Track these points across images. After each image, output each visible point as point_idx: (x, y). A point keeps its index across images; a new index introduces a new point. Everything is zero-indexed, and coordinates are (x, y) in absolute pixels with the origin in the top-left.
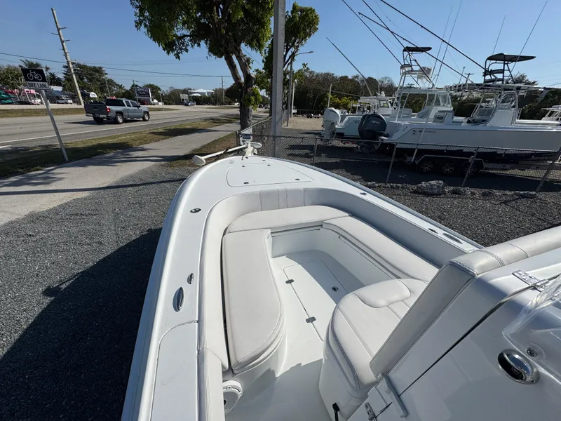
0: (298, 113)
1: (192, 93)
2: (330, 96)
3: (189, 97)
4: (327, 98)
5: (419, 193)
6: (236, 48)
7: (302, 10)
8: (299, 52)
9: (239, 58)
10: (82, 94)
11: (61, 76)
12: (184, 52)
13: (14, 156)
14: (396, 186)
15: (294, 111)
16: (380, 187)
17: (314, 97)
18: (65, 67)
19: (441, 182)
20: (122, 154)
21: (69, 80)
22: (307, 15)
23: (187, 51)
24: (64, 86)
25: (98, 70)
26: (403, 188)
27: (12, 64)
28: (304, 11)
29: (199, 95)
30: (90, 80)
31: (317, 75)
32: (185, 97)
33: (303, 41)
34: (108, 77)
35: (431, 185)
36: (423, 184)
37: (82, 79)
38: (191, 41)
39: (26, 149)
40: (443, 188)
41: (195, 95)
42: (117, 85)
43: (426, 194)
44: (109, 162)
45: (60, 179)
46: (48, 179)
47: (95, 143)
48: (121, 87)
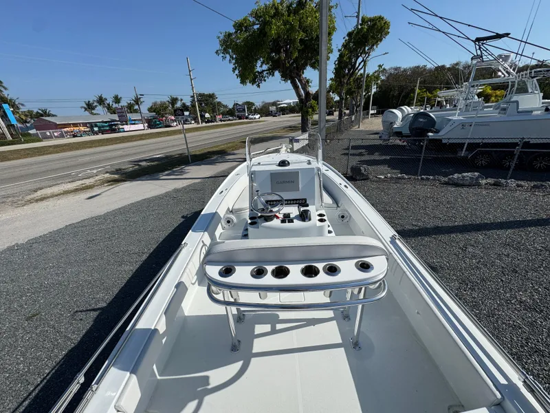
0: (378, 113)
1: (279, 104)
2: (417, 91)
3: (277, 108)
4: (414, 93)
5: (450, 184)
6: (297, 74)
7: (371, 20)
8: (370, 57)
9: (300, 81)
10: (200, 115)
11: (188, 104)
12: (263, 82)
13: (166, 160)
14: (427, 178)
15: (371, 112)
16: (410, 178)
17: (400, 94)
18: (191, 97)
19: (476, 173)
20: (221, 157)
21: (193, 106)
22: (375, 24)
23: (265, 80)
24: (190, 111)
25: (212, 96)
26: (434, 180)
27: (162, 100)
28: (373, 20)
29: (286, 105)
30: (206, 104)
31: (405, 70)
32: (273, 108)
33: (375, 47)
34: (218, 100)
35: (463, 177)
36: (456, 176)
37: (201, 104)
38: (267, 74)
39: (171, 156)
40: (477, 178)
41: (282, 106)
42: (223, 106)
43: (456, 185)
44: (213, 163)
45: (188, 172)
46: (182, 173)
47: (206, 151)
48: (226, 106)
